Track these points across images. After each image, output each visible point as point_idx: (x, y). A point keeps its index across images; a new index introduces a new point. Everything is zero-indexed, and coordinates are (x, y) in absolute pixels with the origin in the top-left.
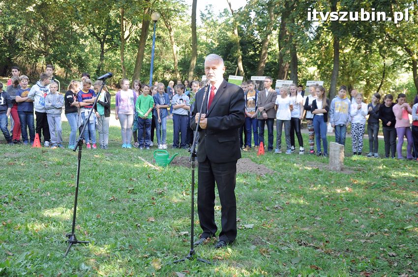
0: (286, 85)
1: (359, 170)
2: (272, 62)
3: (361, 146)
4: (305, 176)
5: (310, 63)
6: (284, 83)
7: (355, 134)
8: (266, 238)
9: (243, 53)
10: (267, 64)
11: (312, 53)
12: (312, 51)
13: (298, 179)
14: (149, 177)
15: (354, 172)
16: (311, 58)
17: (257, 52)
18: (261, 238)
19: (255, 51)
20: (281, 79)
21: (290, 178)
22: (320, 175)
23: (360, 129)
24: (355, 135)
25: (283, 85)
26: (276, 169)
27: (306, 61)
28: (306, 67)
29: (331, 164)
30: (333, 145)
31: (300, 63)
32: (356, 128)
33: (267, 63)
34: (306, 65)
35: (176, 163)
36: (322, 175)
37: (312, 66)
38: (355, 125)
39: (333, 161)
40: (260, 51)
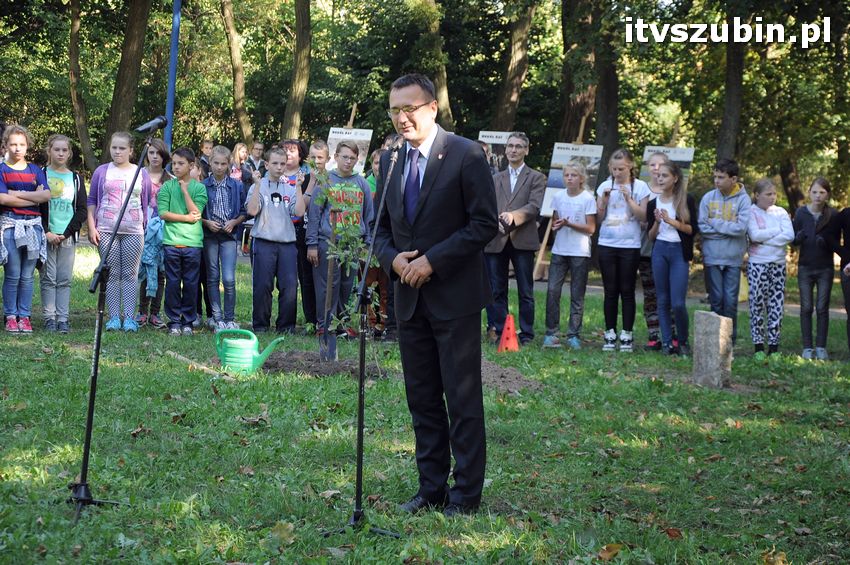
0: (582, 158)
1: (775, 387)
2: (543, 88)
3: (776, 328)
4: (626, 397)
5: (661, 90)
6: (575, 153)
7: (760, 293)
8: (519, 503)
9: (451, 57)
10: (524, 94)
11: (670, 61)
12: (670, 54)
13: (607, 404)
14: (216, 392)
15: (759, 392)
16: (664, 76)
17: (496, 55)
18: (509, 504)
19: (489, 53)
20: (568, 140)
21: (584, 399)
22: (665, 395)
23: (776, 280)
24: (760, 298)
25: (574, 158)
26: (548, 382)
27: (650, 85)
28: (651, 106)
29: (697, 370)
30: (702, 317)
31: (631, 92)
32: (765, 277)
33: (527, 89)
34: (650, 99)
35: (275, 365)
36: (671, 395)
37: (669, 101)
38: (762, 269)
39: (702, 361)
40: (502, 53)
